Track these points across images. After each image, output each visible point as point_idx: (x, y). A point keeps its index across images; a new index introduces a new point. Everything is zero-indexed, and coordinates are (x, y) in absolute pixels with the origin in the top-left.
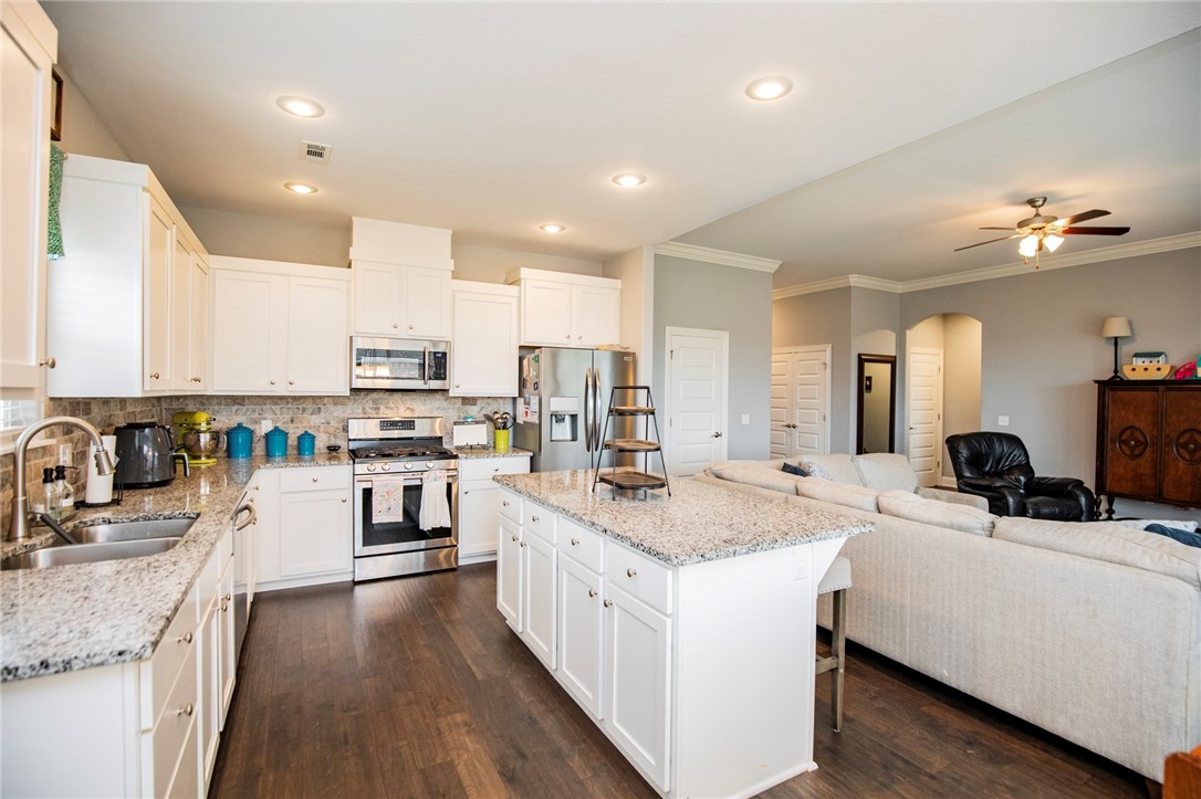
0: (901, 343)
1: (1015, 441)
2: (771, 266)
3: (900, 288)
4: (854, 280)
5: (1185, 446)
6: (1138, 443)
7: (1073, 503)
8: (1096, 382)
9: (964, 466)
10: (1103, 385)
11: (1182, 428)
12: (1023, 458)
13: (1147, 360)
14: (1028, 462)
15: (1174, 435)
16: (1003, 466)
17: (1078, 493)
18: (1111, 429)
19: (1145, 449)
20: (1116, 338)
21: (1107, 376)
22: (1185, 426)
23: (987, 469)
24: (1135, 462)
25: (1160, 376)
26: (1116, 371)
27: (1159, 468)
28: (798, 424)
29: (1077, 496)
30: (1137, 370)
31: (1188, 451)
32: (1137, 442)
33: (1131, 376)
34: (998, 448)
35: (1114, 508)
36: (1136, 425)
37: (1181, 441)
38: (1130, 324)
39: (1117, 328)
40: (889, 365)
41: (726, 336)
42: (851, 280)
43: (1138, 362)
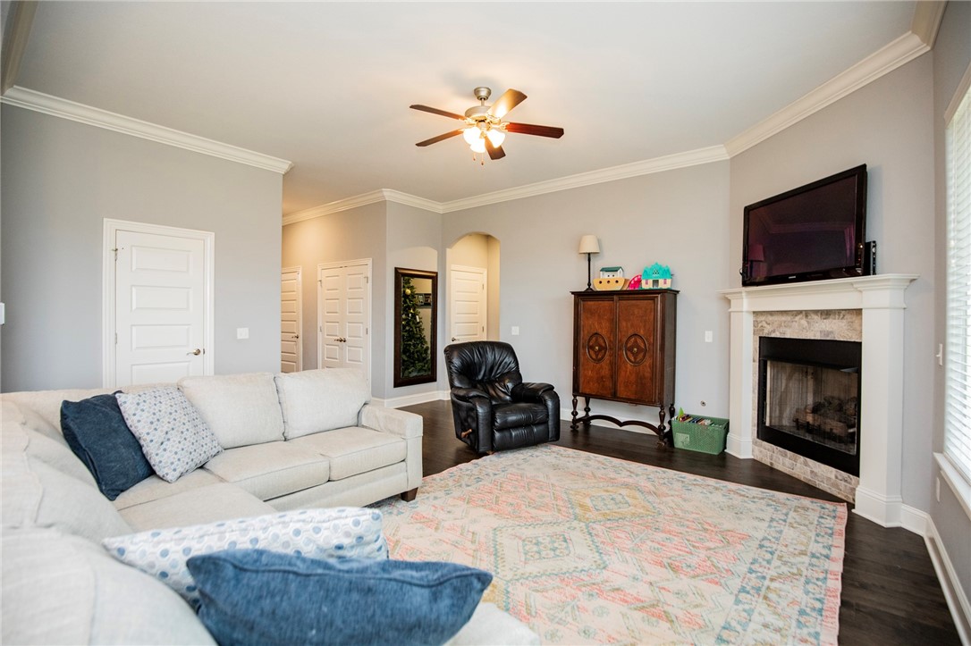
0: (442, 260)
1: (507, 349)
2: (282, 166)
3: (440, 208)
4: (389, 194)
5: (630, 349)
6: (601, 348)
7: (541, 408)
8: (573, 293)
9: (454, 375)
10: (578, 296)
11: (629, 334)
12: (513, 365)
13: (611, 274)
14: (518, 368)
15: (625, 340)
16: (496, 374)
17: (547, 398)
18: (584, 335)
19: (605, 353)
20: (589, 254)
21: (583, 288)
22: (631, 332)
23: (480, 377)
24: (598, 366)
25: (618, 287)
26: (589, 284)
27: (615, 369)
28: (347, 338)
29: (545, 400)
30: (604, 283)
31: (633, 353)
32: (600, 346)
33: (598, 288)
34: (490, 357)
35: (590, 406)
36: (599, 331)
37: (629, 345)
38: (599, 242)
39: (590, 246)
40: (430, 281)
41: (210, 238)
42: (385, 194)
43: (605, 276)
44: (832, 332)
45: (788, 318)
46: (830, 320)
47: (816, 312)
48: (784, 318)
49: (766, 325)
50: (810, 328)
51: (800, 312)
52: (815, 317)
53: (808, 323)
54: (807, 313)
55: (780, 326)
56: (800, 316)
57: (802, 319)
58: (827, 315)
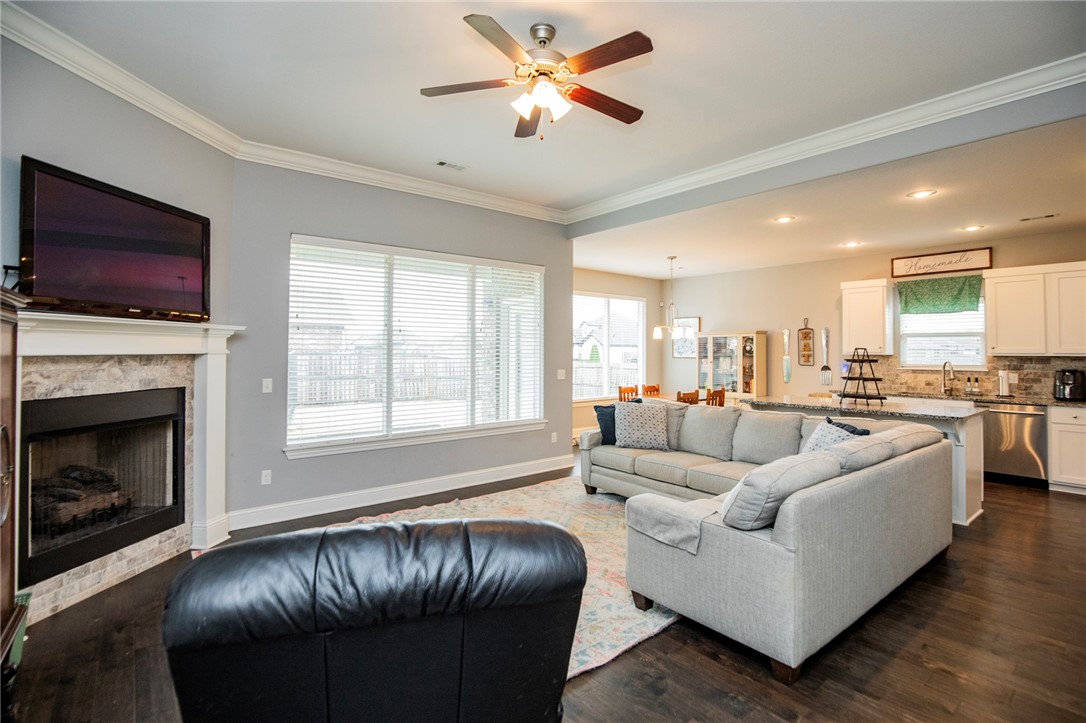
44: (154, 380)
45: (90, 366)
46: (152, 366)
47: (134, 357)
48: (80, 367)
49: (39, 379)
50: (125, 378)
51: (110, 358)
52: (133, 364)
53: (123, 371)
54: (120, 359)
55: (74, 378)
56: (111, 362)
57: (112, 366)
58: (147, 360)
